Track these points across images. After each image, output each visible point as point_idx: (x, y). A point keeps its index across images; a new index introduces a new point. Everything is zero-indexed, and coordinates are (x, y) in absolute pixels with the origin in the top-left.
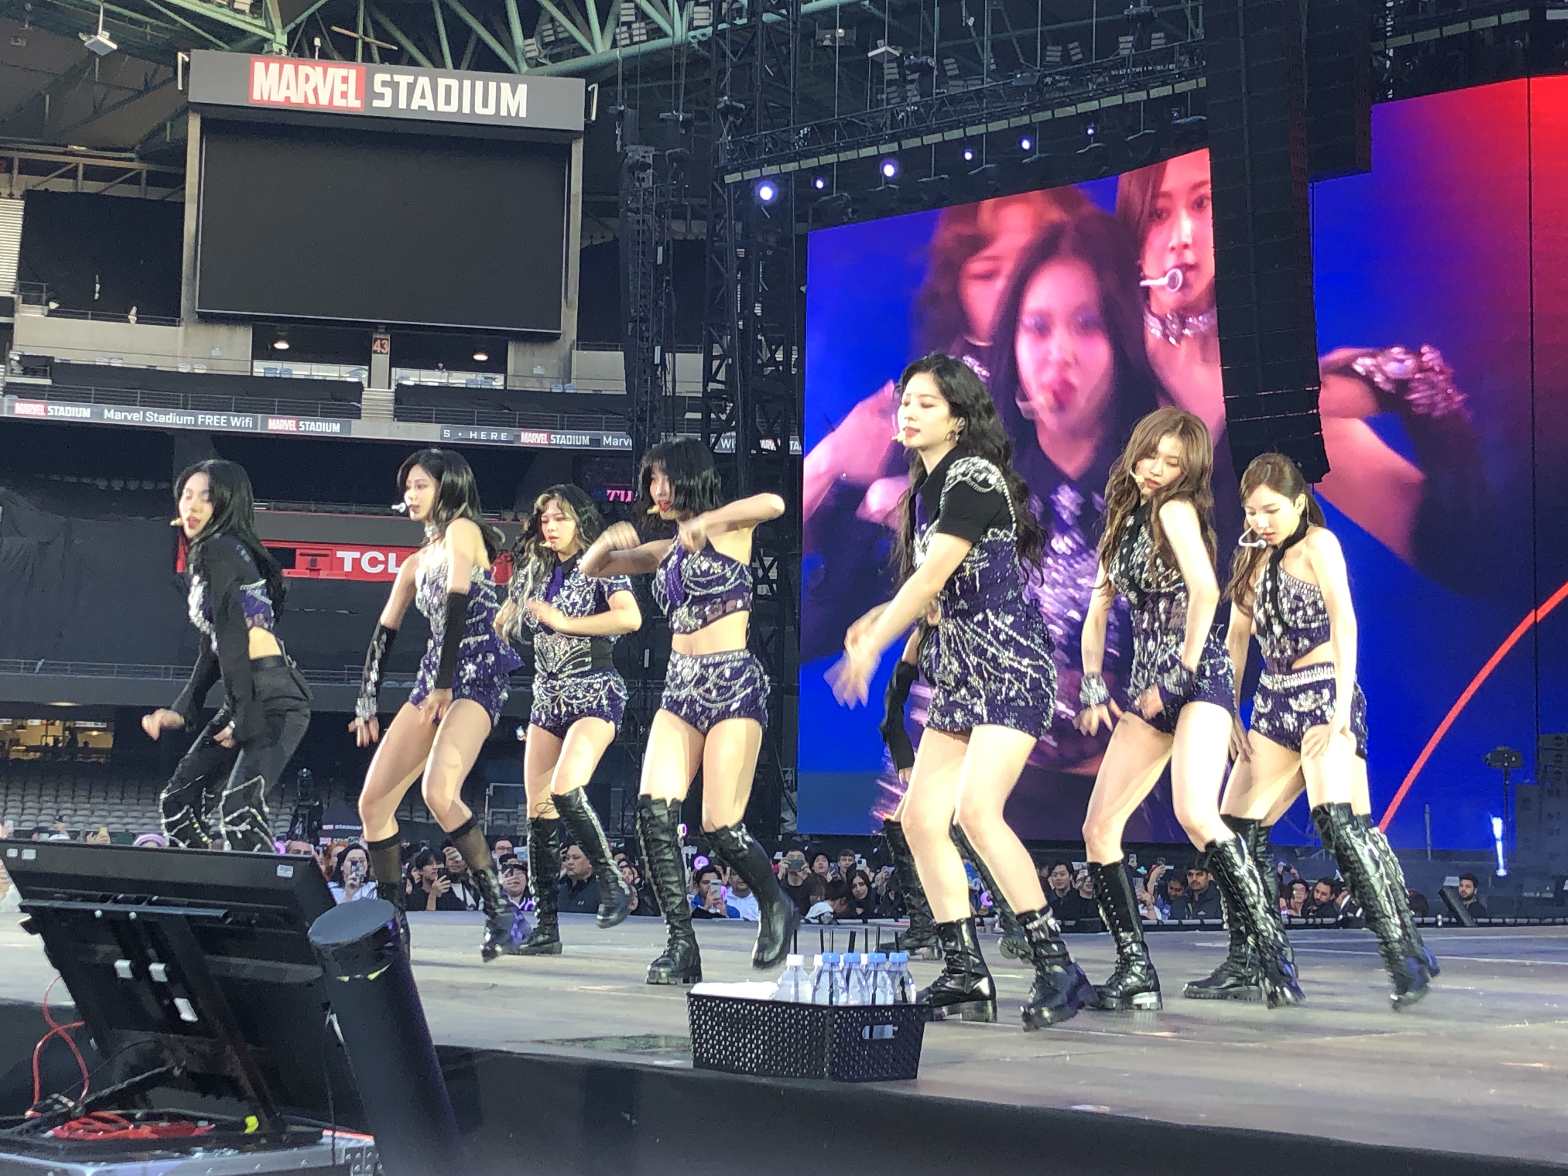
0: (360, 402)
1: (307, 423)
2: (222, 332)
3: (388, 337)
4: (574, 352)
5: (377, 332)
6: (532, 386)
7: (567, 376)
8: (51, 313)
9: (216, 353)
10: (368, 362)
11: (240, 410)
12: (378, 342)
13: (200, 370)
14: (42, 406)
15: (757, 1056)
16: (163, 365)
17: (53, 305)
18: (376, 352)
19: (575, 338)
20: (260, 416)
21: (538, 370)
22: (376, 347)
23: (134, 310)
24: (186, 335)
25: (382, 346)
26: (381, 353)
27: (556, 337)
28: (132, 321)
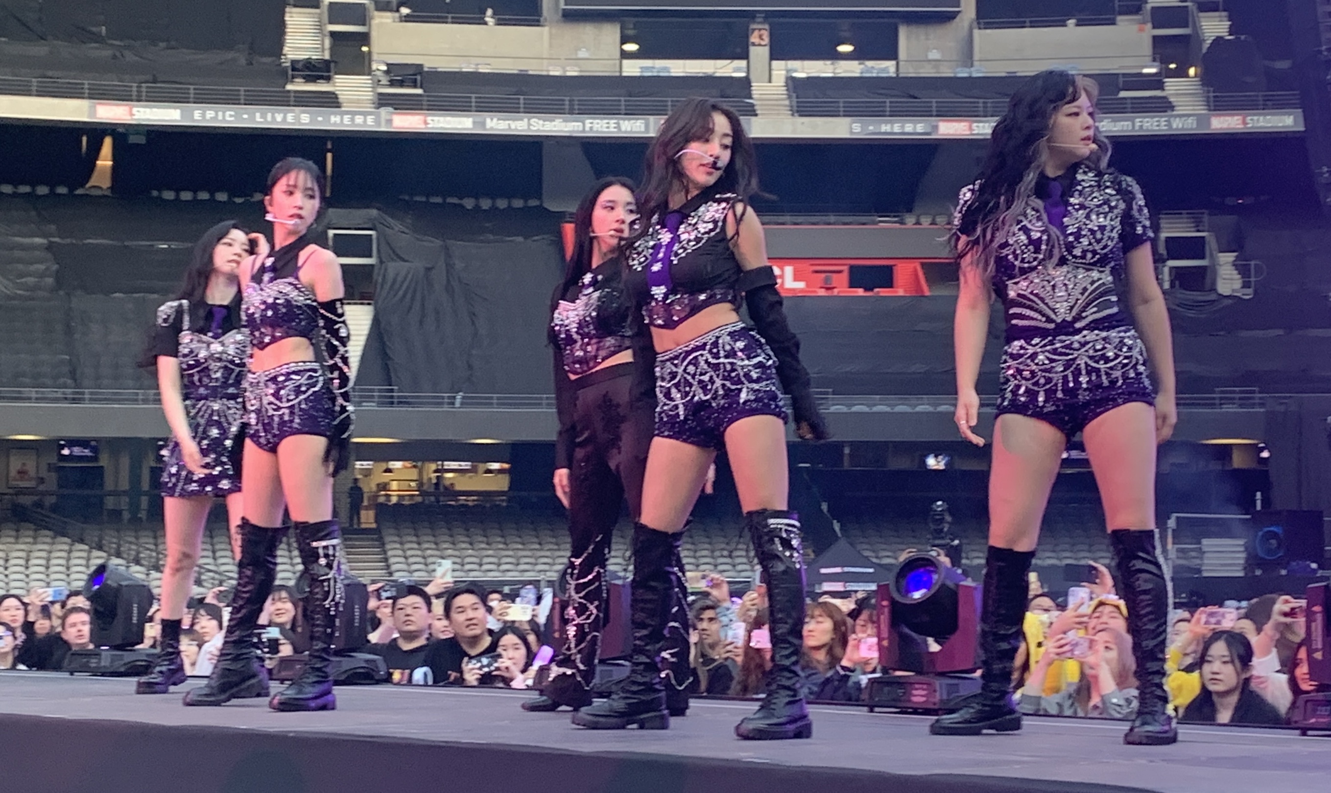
0: (751, 98)
2: (587, 31)
3: (767, 26)
4: (977, 32)
5: (754, 22)
6: (927, 72)
7: (969, 59)
8: (407, 19)
9: (583, 54)
10: (745, 56)
11: (628, 112)
12: (756, 33)
13: (572, 73)
16: (534, 68)
17: (405, 11)
18: (754, 44)
19: (974, 15)
20: (650, 118)
21: (934, 55)
22: (754, 38)
23: (489, 12)
24: (551, 34)
25: (761, 37)
26: (760, 45)
27: (952, 16)
28: (491, 24)
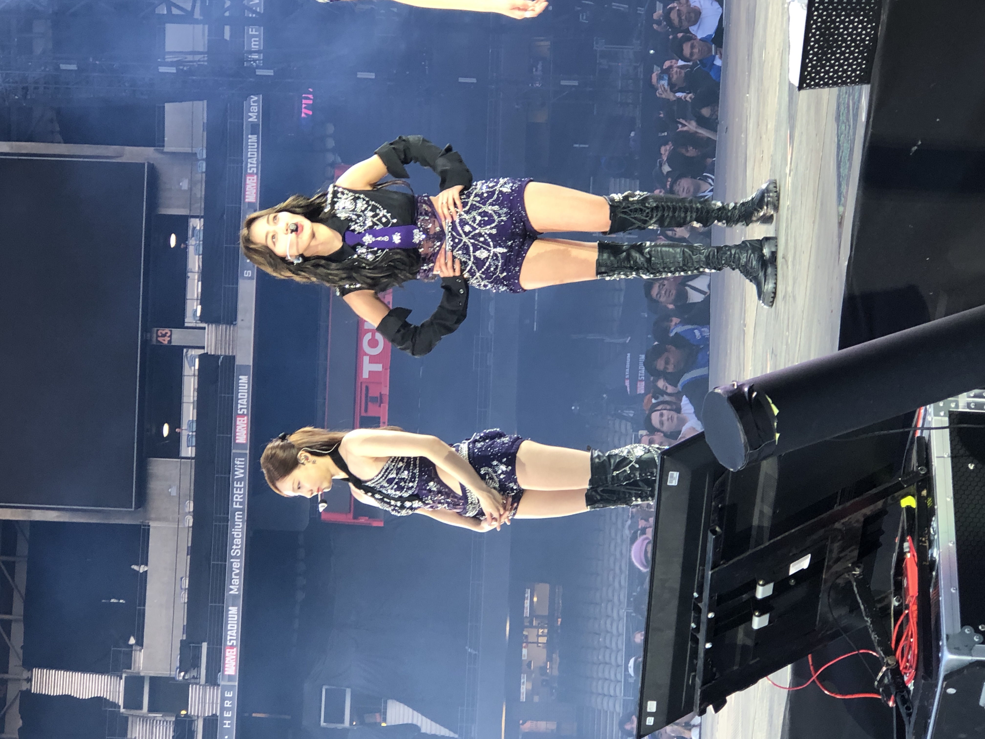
0: (218, 357)
1: (239, 406)
2: (155, 486)
3: (156, 329)
4: (166, 149)
5: (151, 340)
6: (200, 192)
7: (191, 157)
8: (140, 643)
9: (173, 491)
10: (180, 349)
11: (228, 469)
12: (160, 339)
13: (190, 506)
14: (228, 650)
15: (860, 22)
16: (186, 540)
17: (132, 641)
18: (170, 341)
19: (152, 149)
20: (233, 451)
21: (185, 185)
22: (165, 341)
23: (135, 567)
24: (156, 519)
25: (164, 335)
26: (170, 336)
27: (152, 168)
28: (146, 569)
